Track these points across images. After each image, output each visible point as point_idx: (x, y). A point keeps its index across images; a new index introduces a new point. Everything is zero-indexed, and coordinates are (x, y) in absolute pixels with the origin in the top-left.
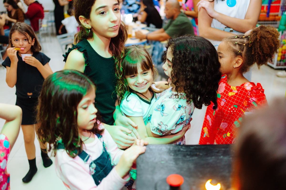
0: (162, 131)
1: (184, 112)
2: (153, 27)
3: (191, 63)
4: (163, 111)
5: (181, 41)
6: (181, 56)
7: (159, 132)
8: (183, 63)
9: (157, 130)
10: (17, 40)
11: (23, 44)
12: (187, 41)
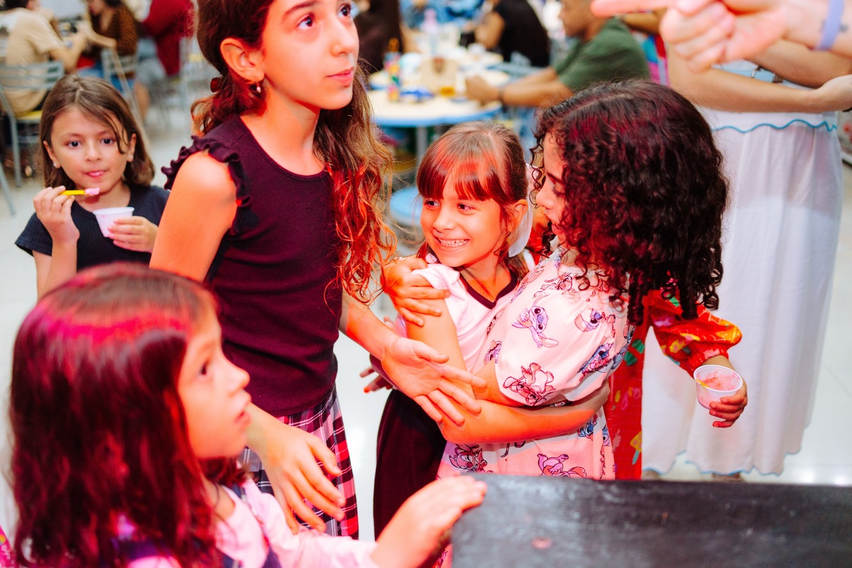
0: (534, 393)
1: (609, 333)
2: (521, 64)
3: (627, 175)
4: (540, 331)
5: (581, 108)
6: (593, 159)
7: (526, 395)
8: (599, 181)
9: (519, 387)
10: (75, 144)
11: (100, 156)
12: (603, 106)
